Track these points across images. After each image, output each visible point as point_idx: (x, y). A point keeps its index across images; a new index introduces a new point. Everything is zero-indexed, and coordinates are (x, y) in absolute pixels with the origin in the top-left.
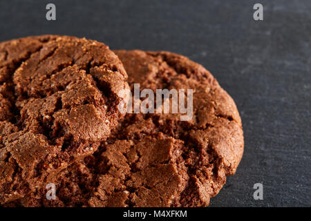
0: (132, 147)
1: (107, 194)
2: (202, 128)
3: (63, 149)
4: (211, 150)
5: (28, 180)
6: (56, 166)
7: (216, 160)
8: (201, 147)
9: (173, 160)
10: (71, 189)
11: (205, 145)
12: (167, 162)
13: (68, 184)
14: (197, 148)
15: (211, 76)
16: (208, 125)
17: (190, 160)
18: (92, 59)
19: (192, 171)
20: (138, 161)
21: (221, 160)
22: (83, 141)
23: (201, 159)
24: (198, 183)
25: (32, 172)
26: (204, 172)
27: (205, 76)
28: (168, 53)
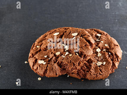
0: (96, 55)
1: (94, 68)
2: (112, 49)
3: (84, 58)
4: (116, 54)
5: (77, 67)
6: (83, 63)
7: (117, 57)
8: (113, 54)
9: (107, 58)
10: (84, 68)
11: (114, 53)
12: (106, 59)
13: (83, 67)
14: (112, 54)
15: (108, 35)
16: (113, 48)
17: (111, 57)
18: (82, 34)
19: (112, 60)
20: (98, 59)
21: (118, 57)
22: (88, 56)
23: (114, 57)
24: (115, 63)
25: (78, 65)
26: (115, 60)
27: (107, 35)
28: (95, 29)
